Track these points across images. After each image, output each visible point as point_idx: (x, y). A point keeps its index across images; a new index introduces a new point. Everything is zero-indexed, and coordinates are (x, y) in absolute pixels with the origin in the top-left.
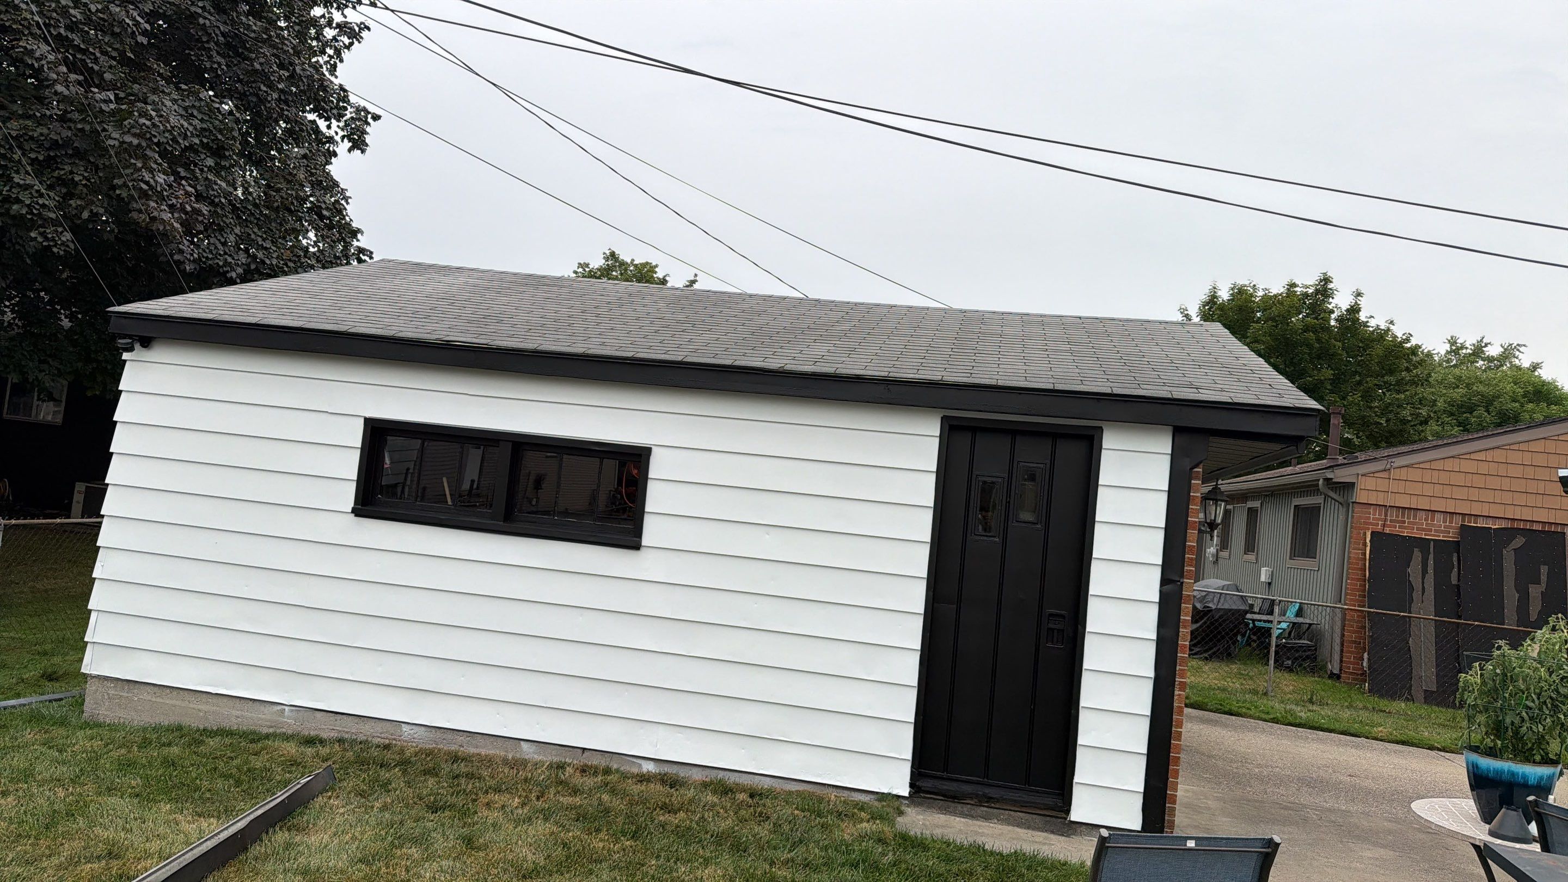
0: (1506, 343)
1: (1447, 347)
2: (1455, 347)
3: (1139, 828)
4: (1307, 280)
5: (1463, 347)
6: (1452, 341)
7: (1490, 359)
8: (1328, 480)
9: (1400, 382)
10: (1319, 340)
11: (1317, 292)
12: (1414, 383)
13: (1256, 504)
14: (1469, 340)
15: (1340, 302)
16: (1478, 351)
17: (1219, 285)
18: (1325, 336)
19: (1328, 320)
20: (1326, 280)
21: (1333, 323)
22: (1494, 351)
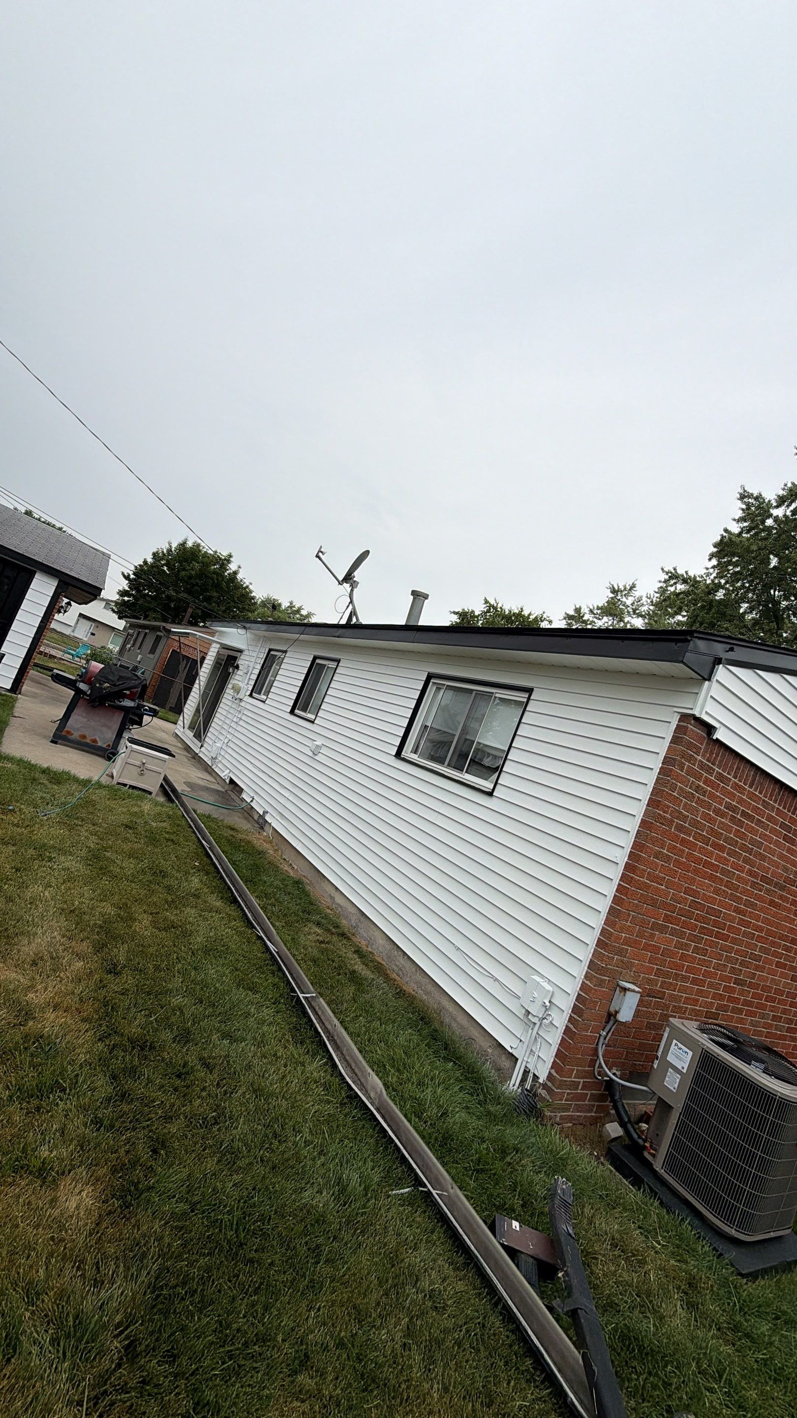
0: (310, 610)
1: (289, 604)
2: (291, 606)
3: (9, 687)
4: (224, 553)
5: (294, 607)
6: (291, 603)
7: (302, 615)
8: (164, 627)
9: (244, 608)
10: (217, 579)
11: (225, 559)
12: (248, 611)
13: (147, 631)
14: (297, 605)
15: (233, 567)
16: (298, 611)
17: (189, 539)
18: (220, 579)
19: (224, 573)
20: (230, 556)
21: (226, 574)
22: (304, 612)
